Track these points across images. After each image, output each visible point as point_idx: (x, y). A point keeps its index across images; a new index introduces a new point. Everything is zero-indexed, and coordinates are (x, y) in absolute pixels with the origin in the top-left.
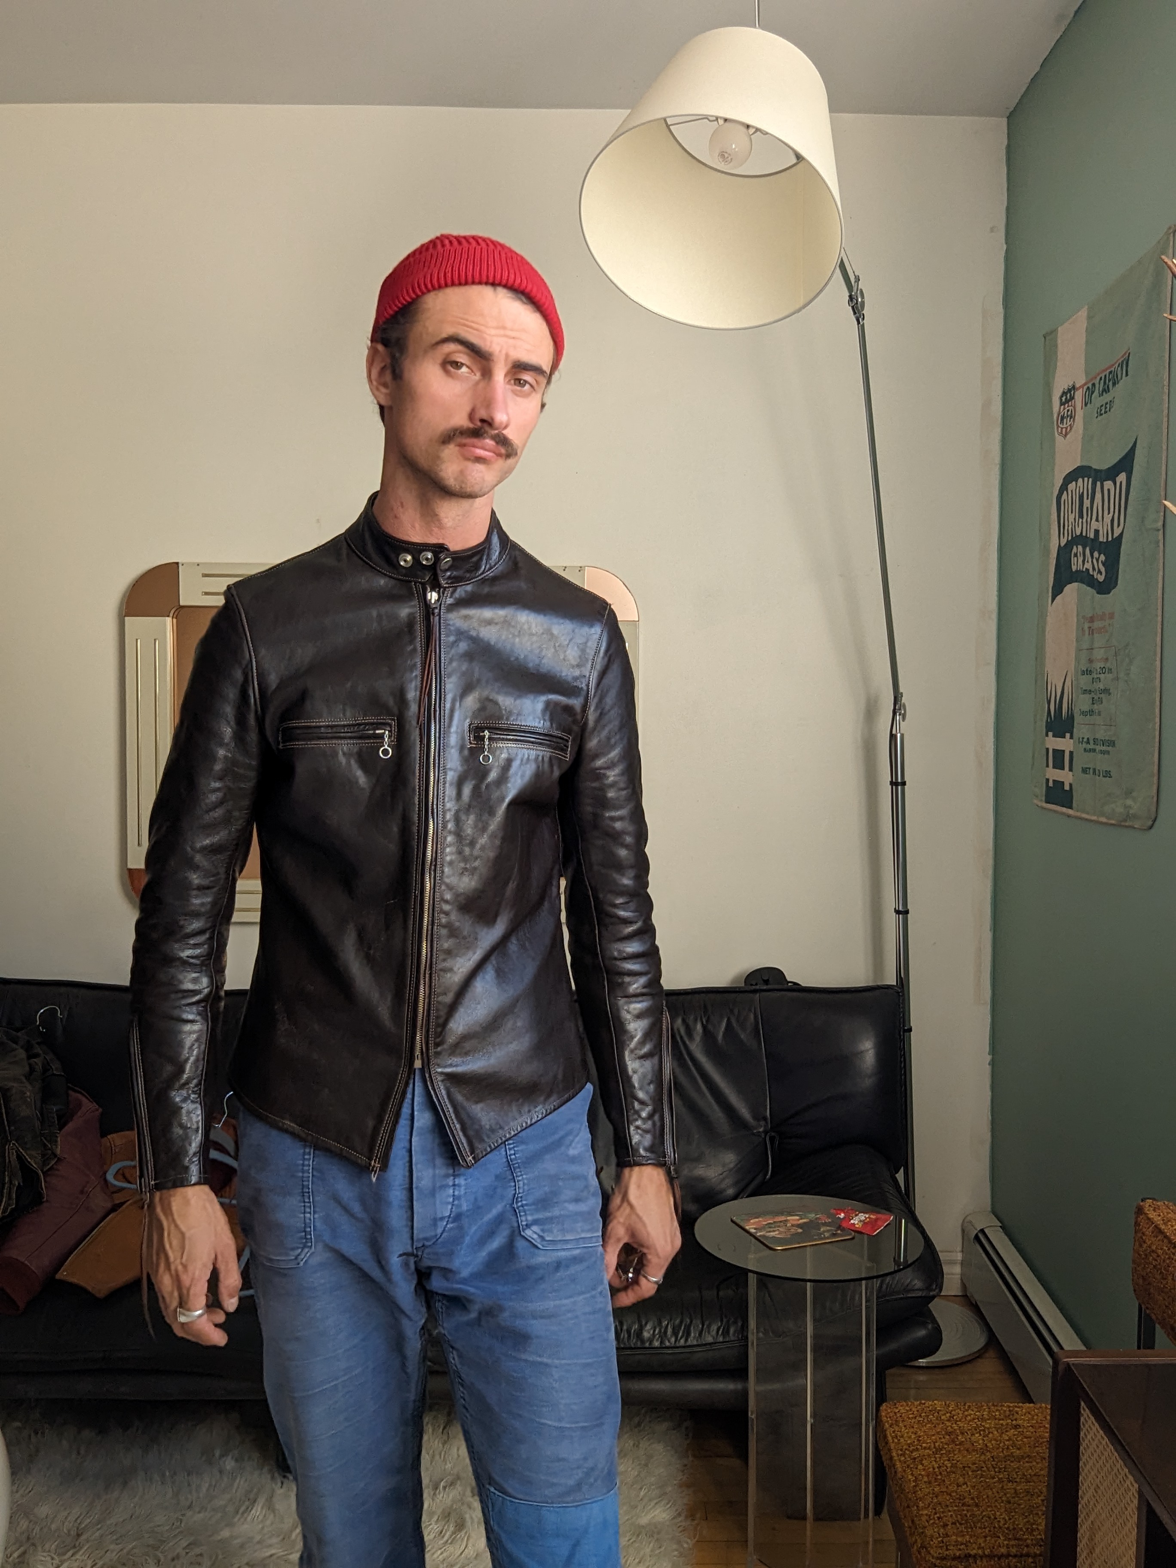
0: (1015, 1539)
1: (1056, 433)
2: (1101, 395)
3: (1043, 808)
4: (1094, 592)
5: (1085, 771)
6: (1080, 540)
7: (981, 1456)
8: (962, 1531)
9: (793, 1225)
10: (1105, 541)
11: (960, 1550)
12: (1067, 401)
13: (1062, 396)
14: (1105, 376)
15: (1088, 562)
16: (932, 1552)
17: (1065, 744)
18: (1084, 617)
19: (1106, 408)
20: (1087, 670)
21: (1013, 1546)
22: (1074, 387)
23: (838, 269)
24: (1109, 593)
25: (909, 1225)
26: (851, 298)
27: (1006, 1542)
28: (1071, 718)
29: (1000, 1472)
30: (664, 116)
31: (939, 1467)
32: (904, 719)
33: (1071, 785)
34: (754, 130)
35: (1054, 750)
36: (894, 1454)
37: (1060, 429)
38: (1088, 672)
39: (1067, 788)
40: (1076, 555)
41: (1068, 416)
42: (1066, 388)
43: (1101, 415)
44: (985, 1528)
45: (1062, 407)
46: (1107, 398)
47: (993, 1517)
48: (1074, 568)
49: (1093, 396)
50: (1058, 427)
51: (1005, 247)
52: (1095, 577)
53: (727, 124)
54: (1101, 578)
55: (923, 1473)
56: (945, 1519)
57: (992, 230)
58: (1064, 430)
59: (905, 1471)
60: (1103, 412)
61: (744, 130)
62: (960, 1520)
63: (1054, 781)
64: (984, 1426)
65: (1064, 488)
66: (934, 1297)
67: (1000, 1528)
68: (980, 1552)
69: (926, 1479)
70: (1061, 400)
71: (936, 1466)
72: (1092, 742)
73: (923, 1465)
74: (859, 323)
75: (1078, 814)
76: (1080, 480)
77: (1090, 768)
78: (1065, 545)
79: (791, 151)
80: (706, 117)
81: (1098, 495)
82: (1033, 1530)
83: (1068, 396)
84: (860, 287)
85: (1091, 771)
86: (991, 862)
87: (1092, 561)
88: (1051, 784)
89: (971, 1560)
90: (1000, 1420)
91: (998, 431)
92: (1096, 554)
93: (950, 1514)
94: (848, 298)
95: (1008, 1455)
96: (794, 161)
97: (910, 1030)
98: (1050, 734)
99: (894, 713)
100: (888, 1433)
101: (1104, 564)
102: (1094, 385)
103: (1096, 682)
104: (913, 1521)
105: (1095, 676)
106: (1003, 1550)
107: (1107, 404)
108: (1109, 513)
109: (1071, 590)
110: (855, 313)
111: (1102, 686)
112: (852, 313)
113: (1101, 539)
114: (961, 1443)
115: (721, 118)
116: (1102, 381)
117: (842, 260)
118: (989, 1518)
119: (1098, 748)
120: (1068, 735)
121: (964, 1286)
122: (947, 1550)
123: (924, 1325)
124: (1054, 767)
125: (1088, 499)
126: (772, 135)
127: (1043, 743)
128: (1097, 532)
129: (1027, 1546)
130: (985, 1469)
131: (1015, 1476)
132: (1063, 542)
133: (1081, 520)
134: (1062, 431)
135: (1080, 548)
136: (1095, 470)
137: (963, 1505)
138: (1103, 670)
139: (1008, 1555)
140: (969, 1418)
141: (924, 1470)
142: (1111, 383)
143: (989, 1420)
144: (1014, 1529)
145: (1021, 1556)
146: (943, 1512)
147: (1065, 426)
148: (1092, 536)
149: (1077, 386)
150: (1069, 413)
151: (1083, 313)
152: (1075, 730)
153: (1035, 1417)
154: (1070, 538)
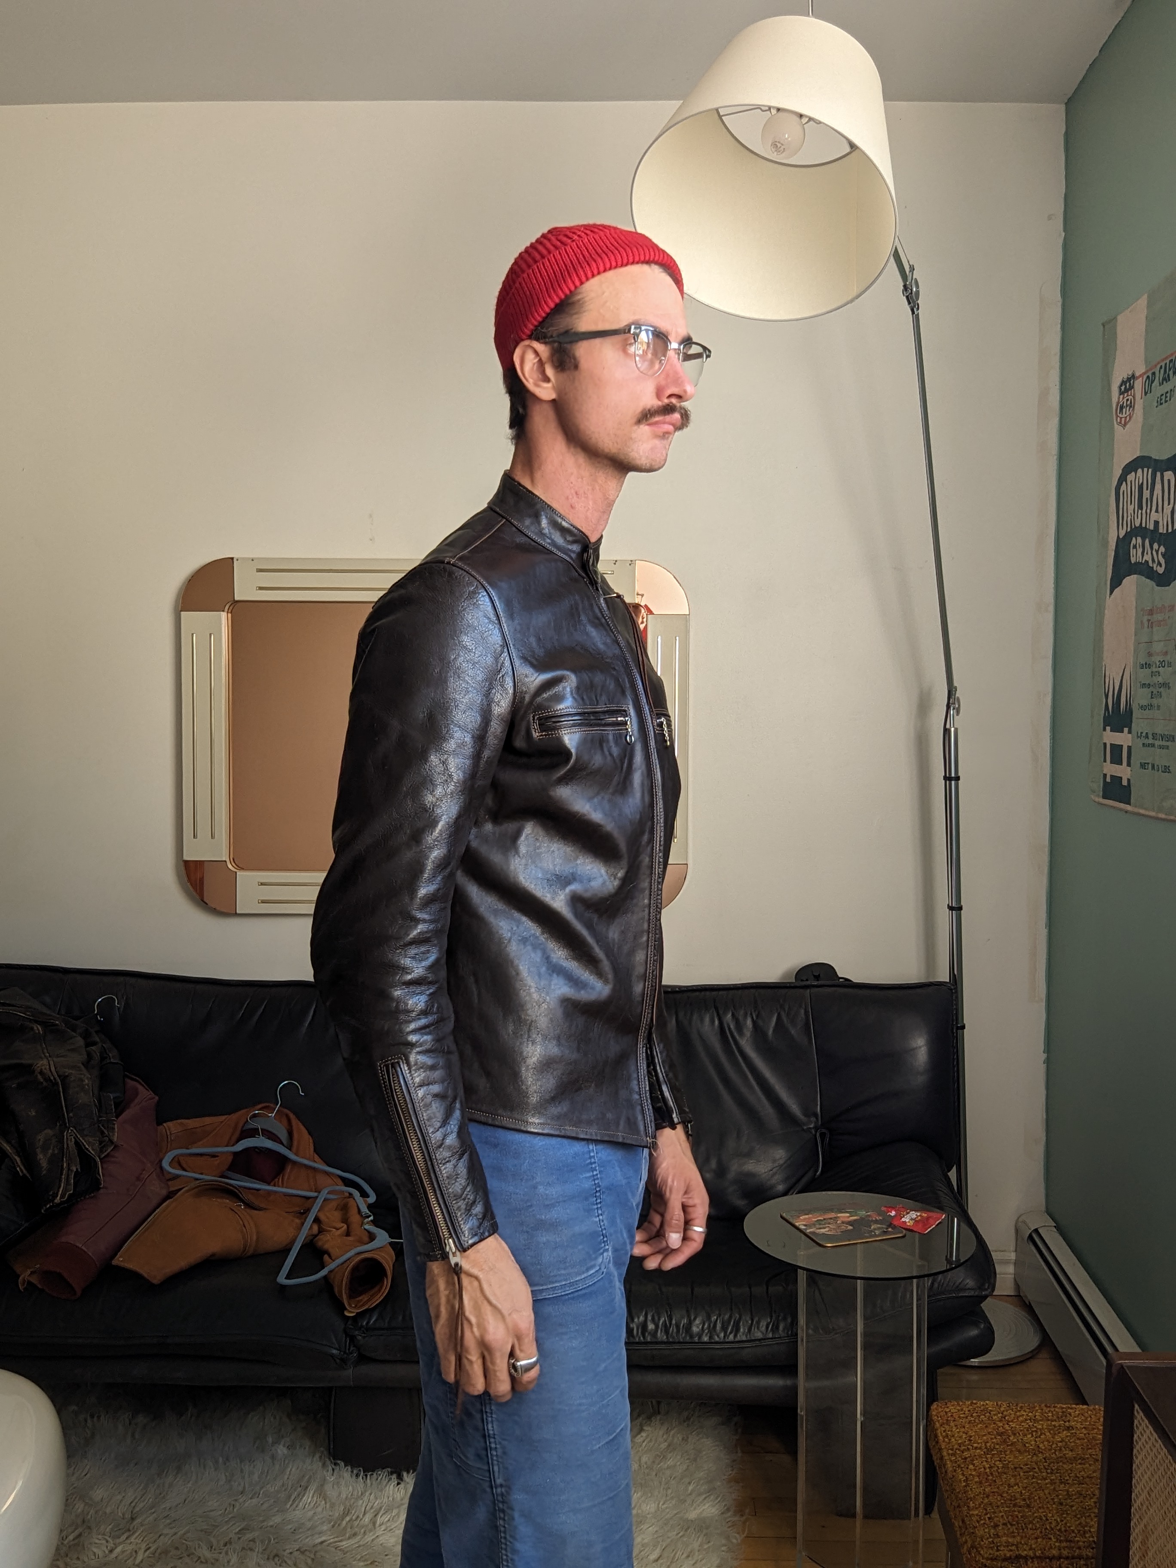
0: (1067, 1541)
1: (1115, 421)
2: (1161, 384)
3: (1099, 803)
4: (1154, 584)
5: (1143, 766)
6: (1139, 531)
7: (1032, 1457)
8: (1013, 1532)
9: (843, 1222)
10: (1165, 532)
11: (1011, 1550)
12: (1126, 391)
13: (1121, 385)
14: (1166, 364)
15: (1147, 553)
16: (982, 1552)
17: (1123, 739)
18: (1142, 610)
19: (1166, 397)
20: (1146, 664)
21: (1064, 1548)
22: (1133, 376)
23: (892, 258)
24: (1169, 585)
25: (962, 1224)
26: (905, 286)
27: (1057, 1544)
28: (1129, 712)
29: (1052, 1473)
30: (715, 106)
31: (990, 1467)
32: (957, 715)
33: (1129, 780)
34: (807, 119)
35: (1111, 744)
36: (945, 1453)
37: (1119, 418)
38: (1147, 665)
39: (1125, 783)
40: (1135, 547)
41: (1127, 406)
42: (1126, 377)
43: (1161, 404)
44: (1036, 1529)
45: (1122, 396)
46: (1167, 387)
47: (1044, 1518)
48: (1133, 560)
49: (1153, 385)
50: (1117, 416)
51: (1063, 234)
52: (1155, 569)
53: (780, 114)
54: (1161, 570)
55: (974, 1473)
56: (996, 1519)
57: (1050, 218)
58: (1123, 419)
59: (955, 1471)
60: (1163, 401)
61: (798, 119)
62: (1011, 1520)
63: (1112, 776)
64: (1036, 1427)
65: (1123, 479)
66: (986, 1297)
67: (1052, 1529)
68: (1032, 1555)
69: (977, 1479)
70: (1121, 389)
71: (987, 1466)
72: (1150, 736)
73: (974, 1465)
74: (913, 312)
75: (1136, 810)
76: (1140, 471)
77: (1148, 763)
78: (1124, 537)
79: (844, 140)
80: (758, 107)
81: (1158, 486)
82: (1085, 1532)
83: (1127, 385)
84: (914, 277)
85: (1150, 766)
86: (1046, 858)
87: (1152, 553)
88: (1108, 780)
89: (1022, 1561)
90: (1052, 1421)
91: (1056, 421)
92: (1156, 546)
93: (1001, 1514)
94: (902, 288)
95: (1061, 1457)
96: (848, 149)
97: (963, 1027)
98: (1108, 728)
99: (948, 707)
100: (939, 1431)
101: (1164, 555)
102: (1154, 374)
103: (1155, 675)
104: (963, 1521)
105: (1154, 670)
106: (1055, 1552)
107: (1167, 392)
108: (1169, 504)
109: (1130, 582)
110: (909, 303)
111: (1160, 680)
112: (907, 303)
113: (1161, 531)
114: (1013, 1444)
115: (774, 107)
116: (1162, 371)
117: (896, 248)
118: (1041, 1519)
119: (1157, 743)
120: (1126, 730)
121: (1017, 1287)
122: (998, 1550)
123: (976, 1324)
124: (1111, 763)
125: (1147, 489)
126: (824, 123)
127: (1101, 737)
128: (1156, 523)
129: (1079, 1548)
130: (1037, 1470)
131: (1068, 1478)
132: (1122, 535)
133: (1140, 511)
134: (1121, 421)
135: (1139, 540)
136: (1155, 460)
137: (1015, 1505)
138: (1162, 664)
139: (1060, 1557)
140: (1021, 1419)
141: (975, 1470)
142: (1171, 373)
143: (1041, 1420)
144: (1066, 1531)
145: (1073, 1558)
146: (994, 1513)
147: (1124, 415)
148: (1152, 527)
149: (1137, 374)
150: (1129, 402)
151: (1143, 302)
152: (1133, 725)
153: (1089, 1419)
154: (1129, 530)
